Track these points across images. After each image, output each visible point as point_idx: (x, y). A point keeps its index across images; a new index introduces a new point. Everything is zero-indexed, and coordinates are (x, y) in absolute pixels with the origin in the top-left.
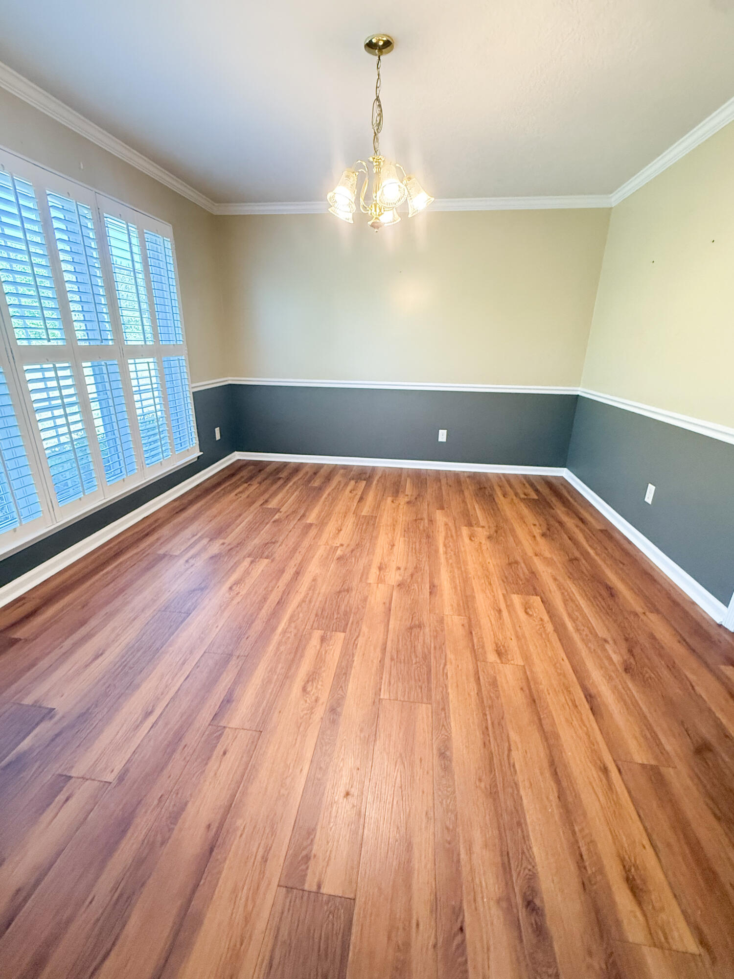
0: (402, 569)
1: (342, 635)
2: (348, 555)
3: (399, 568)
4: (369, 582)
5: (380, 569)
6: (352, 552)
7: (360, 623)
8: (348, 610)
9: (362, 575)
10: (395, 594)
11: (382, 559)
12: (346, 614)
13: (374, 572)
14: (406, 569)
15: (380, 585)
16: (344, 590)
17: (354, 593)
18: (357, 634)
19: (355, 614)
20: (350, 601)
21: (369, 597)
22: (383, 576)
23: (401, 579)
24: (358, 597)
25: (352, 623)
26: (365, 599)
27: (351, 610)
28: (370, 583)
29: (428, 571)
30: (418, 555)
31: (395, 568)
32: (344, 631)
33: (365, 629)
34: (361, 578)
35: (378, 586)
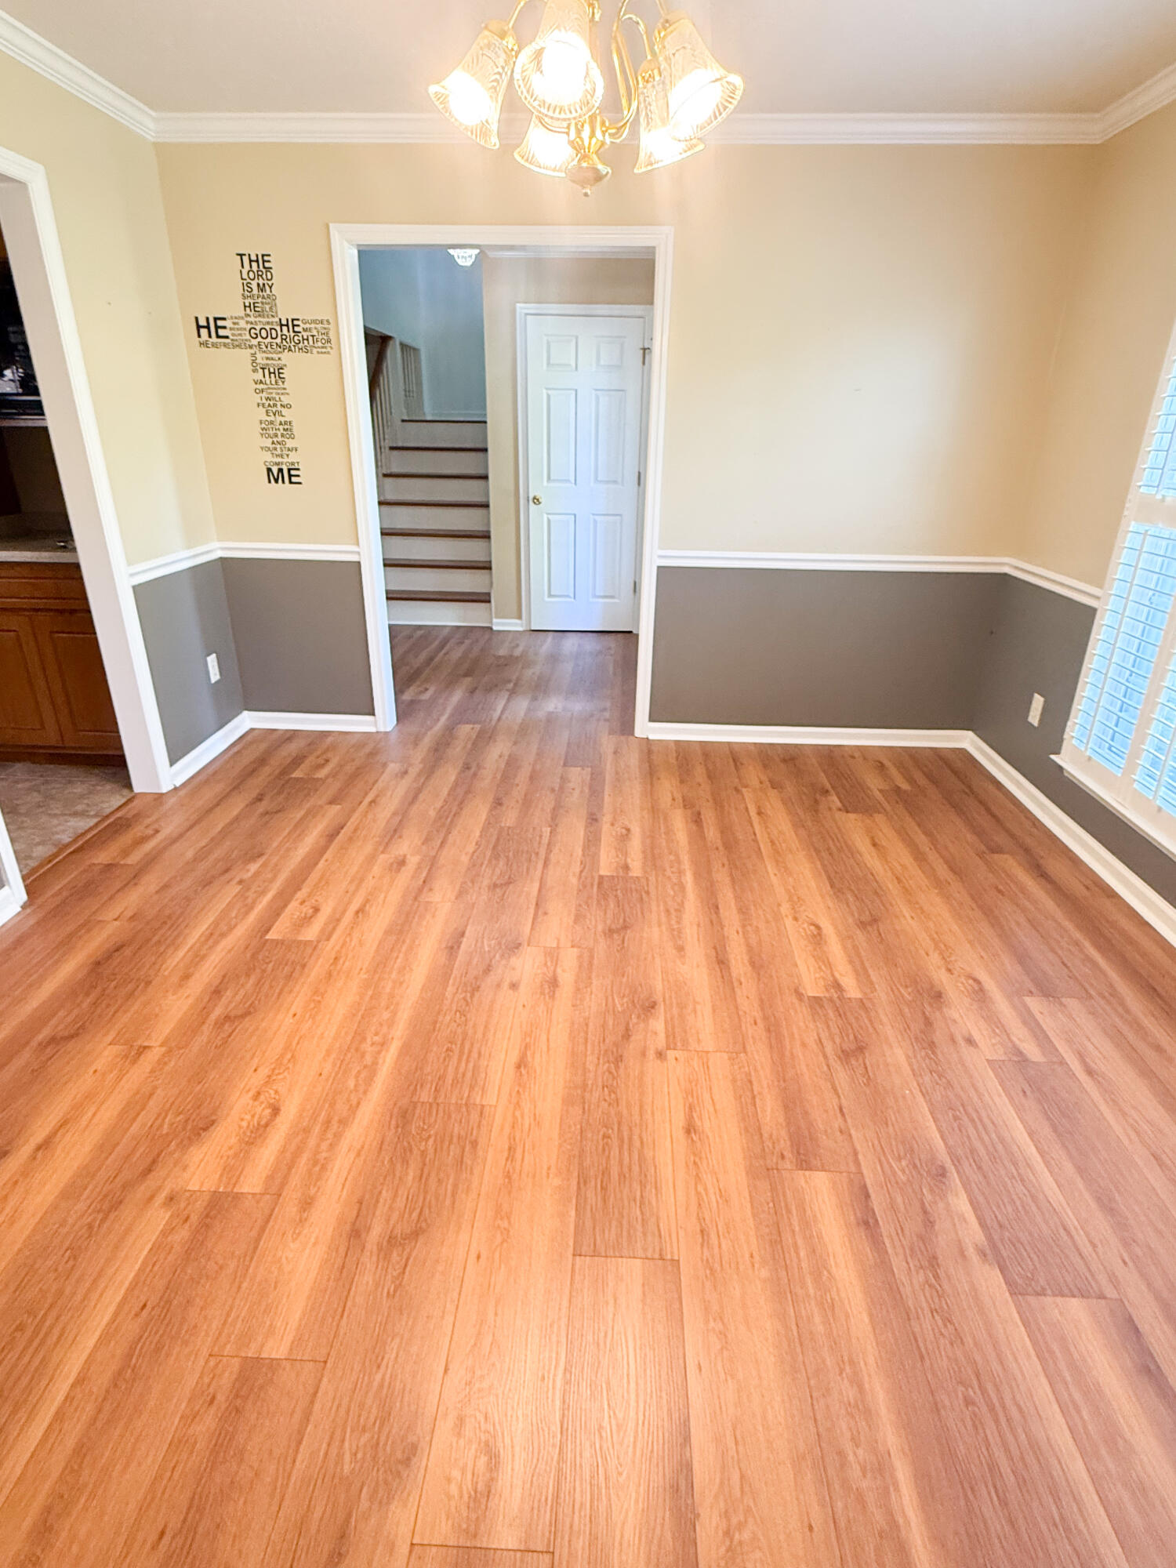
0: (506, 985)
1: (602, 873)
2: (635, 1020)
3: (514, 986)
4: (575, 950)
5: (554, 983)
6: (627, 1029)
7: (581, 887)
8: (603, 903)
9: (591, 964)
10: (527, 929)
11: (549, 1011)
12: (605, 897)
13: (567, 977)
14: (499, 986)
15: (555, 945)
16: (618, 931)
17: (600, 928)
18: (584, 874)
19: (590, 897)
20: (602, 914)
21: (571, 923)
22: (549, 964)
23: (513, 960)
24: (590, 920)
25: (592, 885)
26: (578, 918)
27: (598, 901)
28: (572, 947)
29: (451, 982)
30: (459, 1030)
31: (522, 988)
32: (601, 877)
33: (574, 881)
34: (592, 957)
35: (558, 944)
